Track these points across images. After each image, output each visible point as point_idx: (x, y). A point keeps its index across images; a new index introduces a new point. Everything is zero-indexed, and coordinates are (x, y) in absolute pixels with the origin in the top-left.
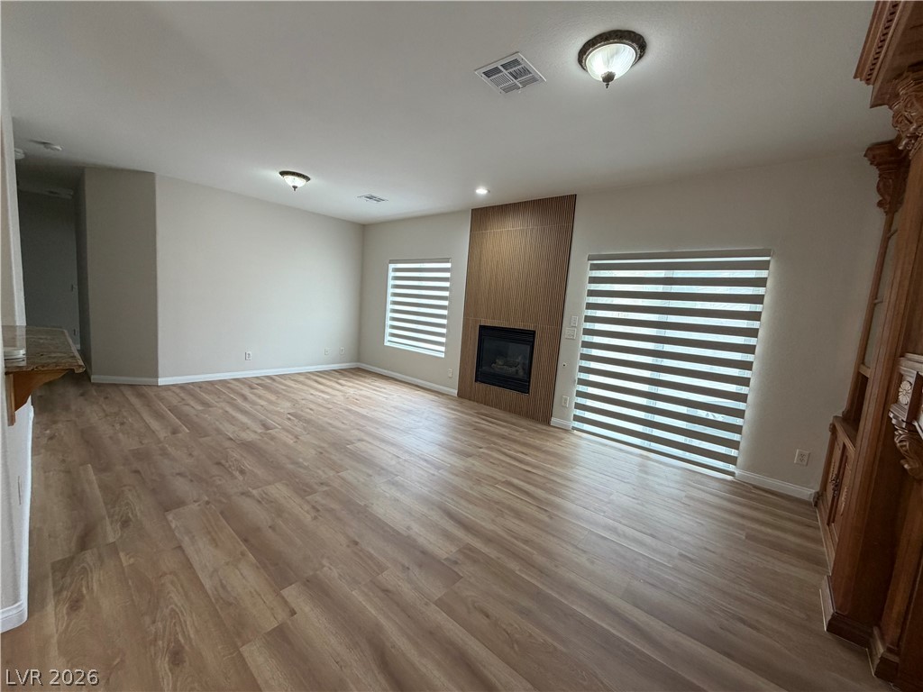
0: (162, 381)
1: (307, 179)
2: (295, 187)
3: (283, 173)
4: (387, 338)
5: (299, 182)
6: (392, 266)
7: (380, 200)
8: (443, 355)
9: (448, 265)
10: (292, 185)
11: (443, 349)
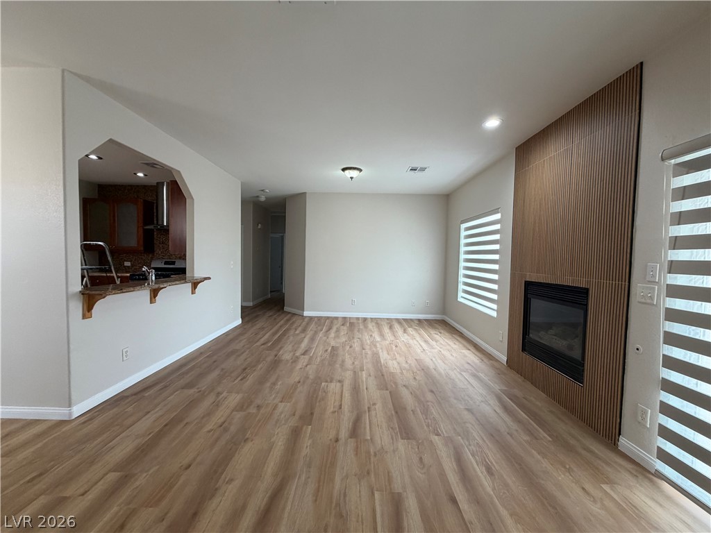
0: (306, 313)
1: (360, 170)
2: (352, 178)
3: (344, 170)
4: (461, 294)
5: (354, 173)
6: (464, 226)
7: (423, 169)
8: (494, 314)
9: (497, 216)
10: (349, 177)
11: (495, 306)
